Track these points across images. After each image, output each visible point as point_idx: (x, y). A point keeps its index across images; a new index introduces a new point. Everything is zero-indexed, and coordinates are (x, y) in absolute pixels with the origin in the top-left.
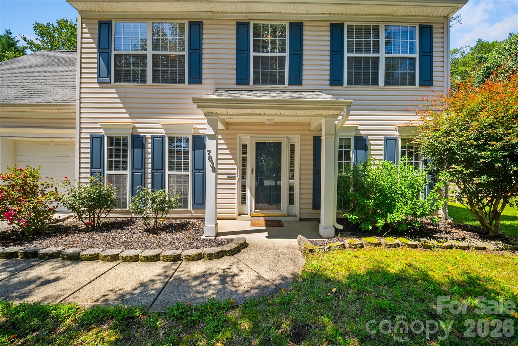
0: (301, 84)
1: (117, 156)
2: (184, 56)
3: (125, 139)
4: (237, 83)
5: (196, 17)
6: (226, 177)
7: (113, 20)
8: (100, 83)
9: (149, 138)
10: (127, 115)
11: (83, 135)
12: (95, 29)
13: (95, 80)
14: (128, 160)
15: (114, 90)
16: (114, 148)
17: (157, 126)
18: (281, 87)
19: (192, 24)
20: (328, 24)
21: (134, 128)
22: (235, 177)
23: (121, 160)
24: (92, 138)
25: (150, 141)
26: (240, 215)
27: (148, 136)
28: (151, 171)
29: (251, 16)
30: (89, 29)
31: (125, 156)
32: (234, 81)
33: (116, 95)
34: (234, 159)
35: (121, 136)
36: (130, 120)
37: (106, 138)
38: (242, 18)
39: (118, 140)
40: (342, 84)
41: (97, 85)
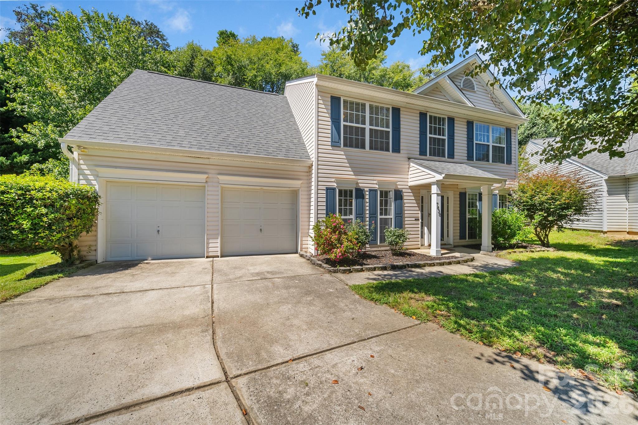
0: (453, 158)
1: (345, 205)
2: (389, 132)
3: (351, 191)
4: (420, 155)
5: (397, 105)
6: (414, 219)
7: (341, 97)
8: (332, 146)
9: (367, 191)
10: (352, 173)
11: (320, 187)
12: (328, 101)
13: (330, 144)
14: (353, 207)
15: (342, 153)
16: (343, 198)
17: (372, 182)
18: (443, 159)
19: (393, 109)
20: (466, 121)
21: (357, 183)
22: (419, 219)
23: (348, 207)
24: (327, 189)
25: (367, 193)
26: (422, 246)
27: (366, 189)
28: (369, 216)
29: (428, 109)
30: (323, 100)
31: (351, 205)
32: (418, 153)
33: (344, 157)
34: (418, 207)
35: (348, 189)
36: (354, 177)
37: (337, 190)
38: (423, 110)
39: (346, 191)
40: (473, 160)
41: (330, 148)
